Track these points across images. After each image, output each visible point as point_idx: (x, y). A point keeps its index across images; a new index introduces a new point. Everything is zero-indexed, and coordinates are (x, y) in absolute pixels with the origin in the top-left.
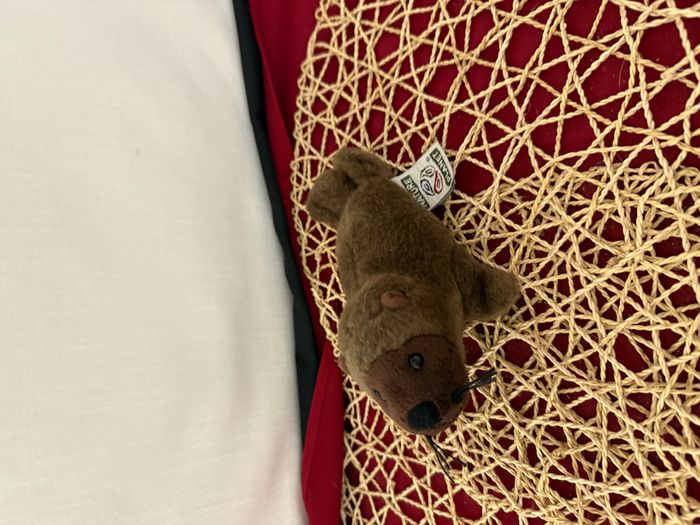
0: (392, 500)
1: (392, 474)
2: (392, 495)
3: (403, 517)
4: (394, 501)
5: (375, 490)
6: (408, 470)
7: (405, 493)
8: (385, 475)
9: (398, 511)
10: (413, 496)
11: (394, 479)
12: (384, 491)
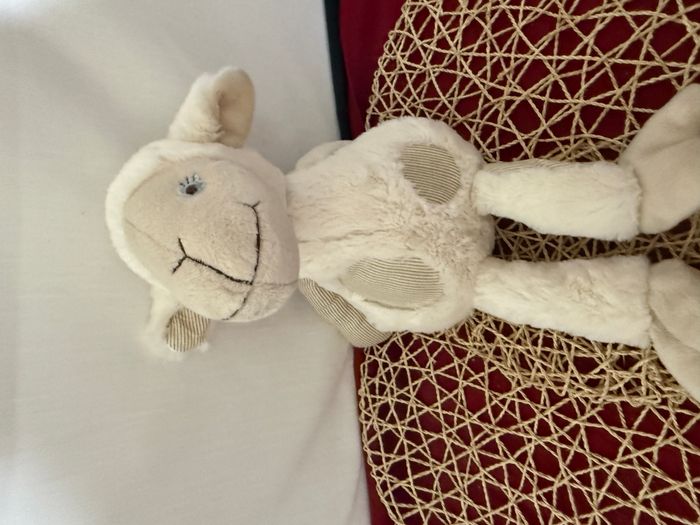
0: (430, 373)
1: (436, 354)
2: (431, 370)
3: (437, 387)
4: (432, 374)
5: (414, 365)
6: (452, 353)
7: (444, 369)
8: (428, 355)
9: (434, 382)
10: (452, 371)
11: (435, 358)
12: (423, 366)
